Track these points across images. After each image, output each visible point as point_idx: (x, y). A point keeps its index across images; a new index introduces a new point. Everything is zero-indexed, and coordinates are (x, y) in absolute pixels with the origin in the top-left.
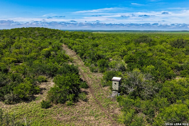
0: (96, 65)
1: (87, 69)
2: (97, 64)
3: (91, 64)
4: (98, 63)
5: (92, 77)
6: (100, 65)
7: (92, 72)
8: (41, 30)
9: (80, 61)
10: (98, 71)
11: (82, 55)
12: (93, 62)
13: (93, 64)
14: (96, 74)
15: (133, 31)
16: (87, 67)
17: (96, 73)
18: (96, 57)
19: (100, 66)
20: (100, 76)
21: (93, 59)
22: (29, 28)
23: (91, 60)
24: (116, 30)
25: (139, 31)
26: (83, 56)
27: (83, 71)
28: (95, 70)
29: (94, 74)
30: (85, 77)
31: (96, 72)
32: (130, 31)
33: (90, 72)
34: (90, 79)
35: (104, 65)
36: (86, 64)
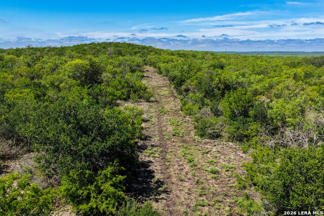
0: (217, 113)
1: (185, 124)
2: (220, 107)
3: (200, 108)
4: (223, 105)
5: (198, 158)
6: (233, 112)
7: (202, 136)
8: (121, 47)
9: (172, 99)
10: (223, 134)
11: (181, 82)
12: (207, 101)
13: (207, 110)
14: (214, 147)
15: (291, 52)
16: (187, 118)
17: (217, 141)
18: (219, 89)
19: (233, 117)
20: (232, 157)
21: (209, 94)
22: (102, 43)
23: (201, 96)
24: (257, 51)
25: (303, 52)
26: (183, 87)
27: (170, 128)
28: (210, 131)
29: (206, 143)
30: (168, 156)
31: (216, 136)
32: (285, 52)
33: (193, 133)
34: (187, 168)
35: (245, 114)
36: (187, 107)
